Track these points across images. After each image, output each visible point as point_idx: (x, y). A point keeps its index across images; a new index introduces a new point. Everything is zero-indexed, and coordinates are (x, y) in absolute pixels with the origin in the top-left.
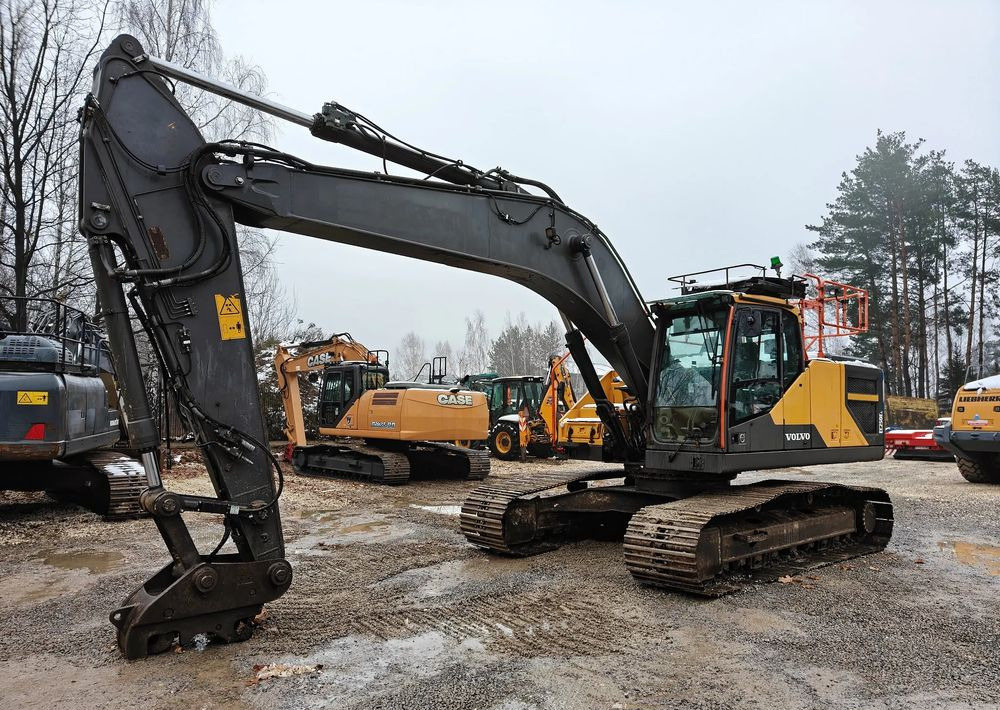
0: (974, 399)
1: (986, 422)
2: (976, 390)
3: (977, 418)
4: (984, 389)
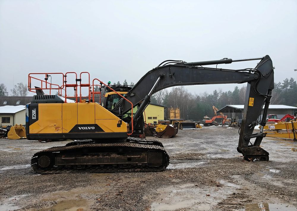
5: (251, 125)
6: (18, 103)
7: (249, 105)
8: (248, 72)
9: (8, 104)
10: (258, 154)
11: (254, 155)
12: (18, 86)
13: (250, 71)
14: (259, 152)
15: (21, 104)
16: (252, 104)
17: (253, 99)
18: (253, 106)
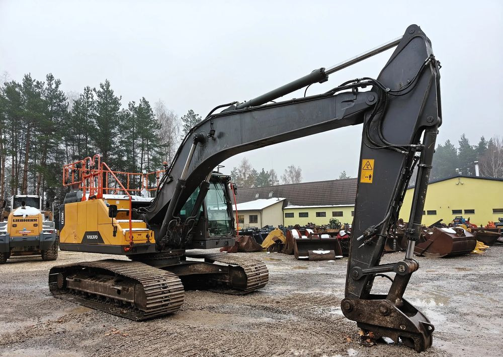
0: (22, 221)
1: (30, 231)
2: (22, 216)
3: (25, 230)
4: (27, 216)
5: (362, 236)
6: (270, 195)
7: (362, 181)
8: (350, 90)
9: (260, 198)
10: (383, 324)
11: (371, 322)
12: (288, 170)
13: (355, 87)
14: (388, 319)
15: (274, 196)
16: (370, 177)
17: (372, 162)
18: (371, 181)
